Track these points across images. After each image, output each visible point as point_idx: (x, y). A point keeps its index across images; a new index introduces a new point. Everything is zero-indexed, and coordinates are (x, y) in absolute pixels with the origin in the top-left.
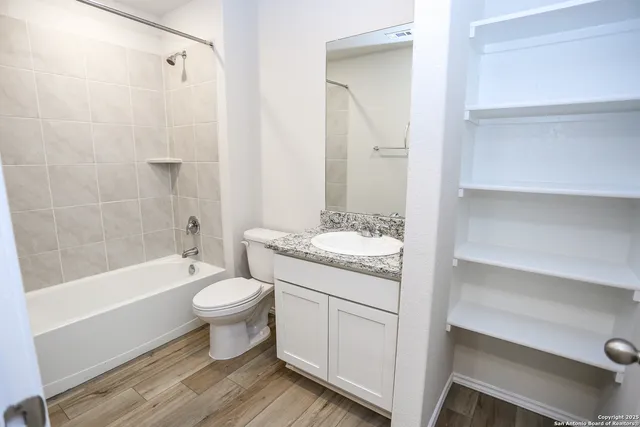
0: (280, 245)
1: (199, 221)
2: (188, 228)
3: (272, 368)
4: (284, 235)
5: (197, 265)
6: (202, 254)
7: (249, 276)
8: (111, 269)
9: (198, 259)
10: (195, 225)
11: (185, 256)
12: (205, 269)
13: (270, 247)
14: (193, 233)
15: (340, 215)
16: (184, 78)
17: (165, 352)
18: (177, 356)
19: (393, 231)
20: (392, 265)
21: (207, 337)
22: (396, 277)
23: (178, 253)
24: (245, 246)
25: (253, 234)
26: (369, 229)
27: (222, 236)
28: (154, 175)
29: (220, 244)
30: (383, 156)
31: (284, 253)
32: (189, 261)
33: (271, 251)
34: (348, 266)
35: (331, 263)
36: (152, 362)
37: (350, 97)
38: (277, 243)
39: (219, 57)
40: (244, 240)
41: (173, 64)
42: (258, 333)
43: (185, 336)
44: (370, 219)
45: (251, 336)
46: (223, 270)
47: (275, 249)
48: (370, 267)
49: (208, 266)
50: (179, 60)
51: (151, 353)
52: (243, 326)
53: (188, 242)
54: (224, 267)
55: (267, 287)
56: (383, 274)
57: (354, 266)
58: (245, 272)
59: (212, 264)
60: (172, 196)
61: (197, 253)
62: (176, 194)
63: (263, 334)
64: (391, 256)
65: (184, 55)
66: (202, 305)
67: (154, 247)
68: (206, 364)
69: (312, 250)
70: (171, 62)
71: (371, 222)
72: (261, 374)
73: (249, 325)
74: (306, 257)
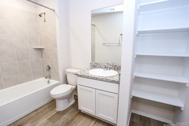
0: (79, 74)
1: (51, 67)
2: (47, 69)
3: (77, 113)
4: (80, 70)
5: (50, 80)
6: (51, 77)
7: (67, 84)
8: (21, 83)
9: (51, 79)
10: (49, 68)
11: (46, 78)
12: (53, 82)
13: (76, 74)
14: (49, 71)
15: (96, 64)
16: (45, 21)
17: (41, 110)
18: (45, 111)
20: (116, 79)
21: (55, 104)
22: (118, 83)
23: (44, 77)
24: (66, 74)
25: (68, 70)
26: (106, 68)
27: (58, 71)
28: (35, 52)
29: (58, 74)
30: (106, 46)
31: (81, 76)
32: (47, 79)
33: (76, 76)
34: (102, 80)
35: (96, 79)
36: (36, 113)
37: (96, 28)
38: (78, 73)
40: (66, 72)
41: (41, 16)
42: (71, 101)
43: (47, 104)
44: (106, 65)
45: (69, 102)
46: (59, 82)
47: (78, 75)
48: (109, 80)
49: (54, 81)
50: (43, 15)
51: (36, 110)
52: (67, 100)
53: (47, 74)
54: (59, 81)
55: (74, 87)
56: (113, 82)
57: (104, 79)
58: (66, 82)
59: (56, 80)
60: (41, 59)
61: (50, 77)
62: (43, 58)
63: (73, 102)
64: (115, 76)
65: (45, 14)
66: (53, 94)
67: (35, 76)
68: (55, 113)
69: (90, 75)
70: (40, 16)
71: (106, 66)
72: (74, 114)
73: (69, 99)
74: (88, 77)
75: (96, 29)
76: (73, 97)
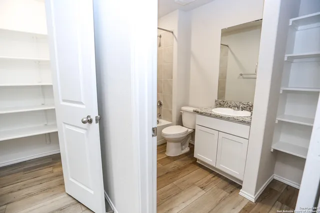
0: (200, 111)
1: (162, 103)
5: (160, 120)
6: (162, 116)
7: (182, 125)
9: (161, 118)
10: (160, 104)
13: (195, 111)
15: (224, 102)
16: (160, 46)
19: (248, 108)
20: (248, 120)
21: (165, 148)
22: (249, 123)
24: (181, 113)
25: (184, 108)
26: (237, 107)
27: (172, 109)
29: (171, 112)
30: (244, 78)
31: (201, 114)
34: (228, 119)
35: (221, 118)
37: (229, 50)
39: (175, 37)
40: (181, 110)
42: (185, 148)
44: (238, 103)
45: (182, 149)
47: (197, 112)
48: (238, 120)
49: (165, 121)
52: (180, 144)
54: (171, 122)
55: (190, 130)
56: (243, 122)
59: (167, 120)
61: (160, 116)
63: (187, 149)
64: (247, 117)
65: (160, 37)
68: (165, 157)
69: (213, 113)
71: (238, 105)
72: (187, 163)
73: (182, 145)
74: (210, 115)
75: (229, 52)
76: (188, 145)
